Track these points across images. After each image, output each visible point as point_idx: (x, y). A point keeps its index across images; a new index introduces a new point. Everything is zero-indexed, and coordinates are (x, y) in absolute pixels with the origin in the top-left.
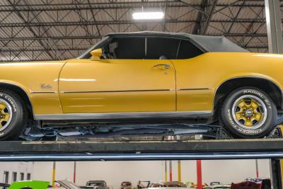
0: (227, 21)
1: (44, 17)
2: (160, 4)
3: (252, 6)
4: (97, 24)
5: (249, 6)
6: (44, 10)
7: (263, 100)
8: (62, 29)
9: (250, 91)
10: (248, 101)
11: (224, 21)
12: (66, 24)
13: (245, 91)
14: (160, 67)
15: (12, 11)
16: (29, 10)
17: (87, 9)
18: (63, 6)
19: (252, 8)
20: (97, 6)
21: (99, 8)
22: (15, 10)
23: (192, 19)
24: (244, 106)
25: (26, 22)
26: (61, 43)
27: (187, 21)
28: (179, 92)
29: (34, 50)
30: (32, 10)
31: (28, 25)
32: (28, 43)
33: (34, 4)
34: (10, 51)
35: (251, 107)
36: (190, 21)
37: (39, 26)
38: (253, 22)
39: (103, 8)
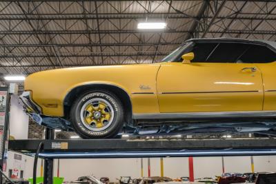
0: (217, 32)
1: (52, 26)
2: (163, 15)
3: (243, 18)
4: (99, 33)
5: (239, 18)
6: (53, 19)
8: (66, 37)
11: (214, 32)
12: (71, 33)
15: (22, 19)
16: (38, 19)
17: (93, 18)
18: (71, 16)
19: (242, 20)
20: (102, 16)
21: (104, 18)
22: (26, 19)
23: (186, 30)
25: (34, 30)
26: (63, 49)
27: (181, 32)
29: (36, 56)
30: (42, 19)
31: (35, 32)
32: (31, 49)
33: (45, 12)
34: (14, 57)
36: (184, 32)
37: (46, 34)
38: (240, 33)
39: (108, 18)
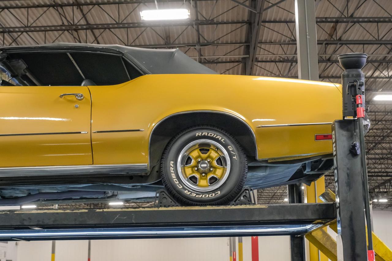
6: (8, 8)
7: (225, 146)
9: (205, 133)
10: (204, 148)
13: (198, 133)
14: (69, 98)
18: (35, 2)
23: (240, 19)
24: (199, 156)
28: (95, 136)
35: (209, 157)
37: (4, 32)
38: (337, 22)
39: (98, 4)
